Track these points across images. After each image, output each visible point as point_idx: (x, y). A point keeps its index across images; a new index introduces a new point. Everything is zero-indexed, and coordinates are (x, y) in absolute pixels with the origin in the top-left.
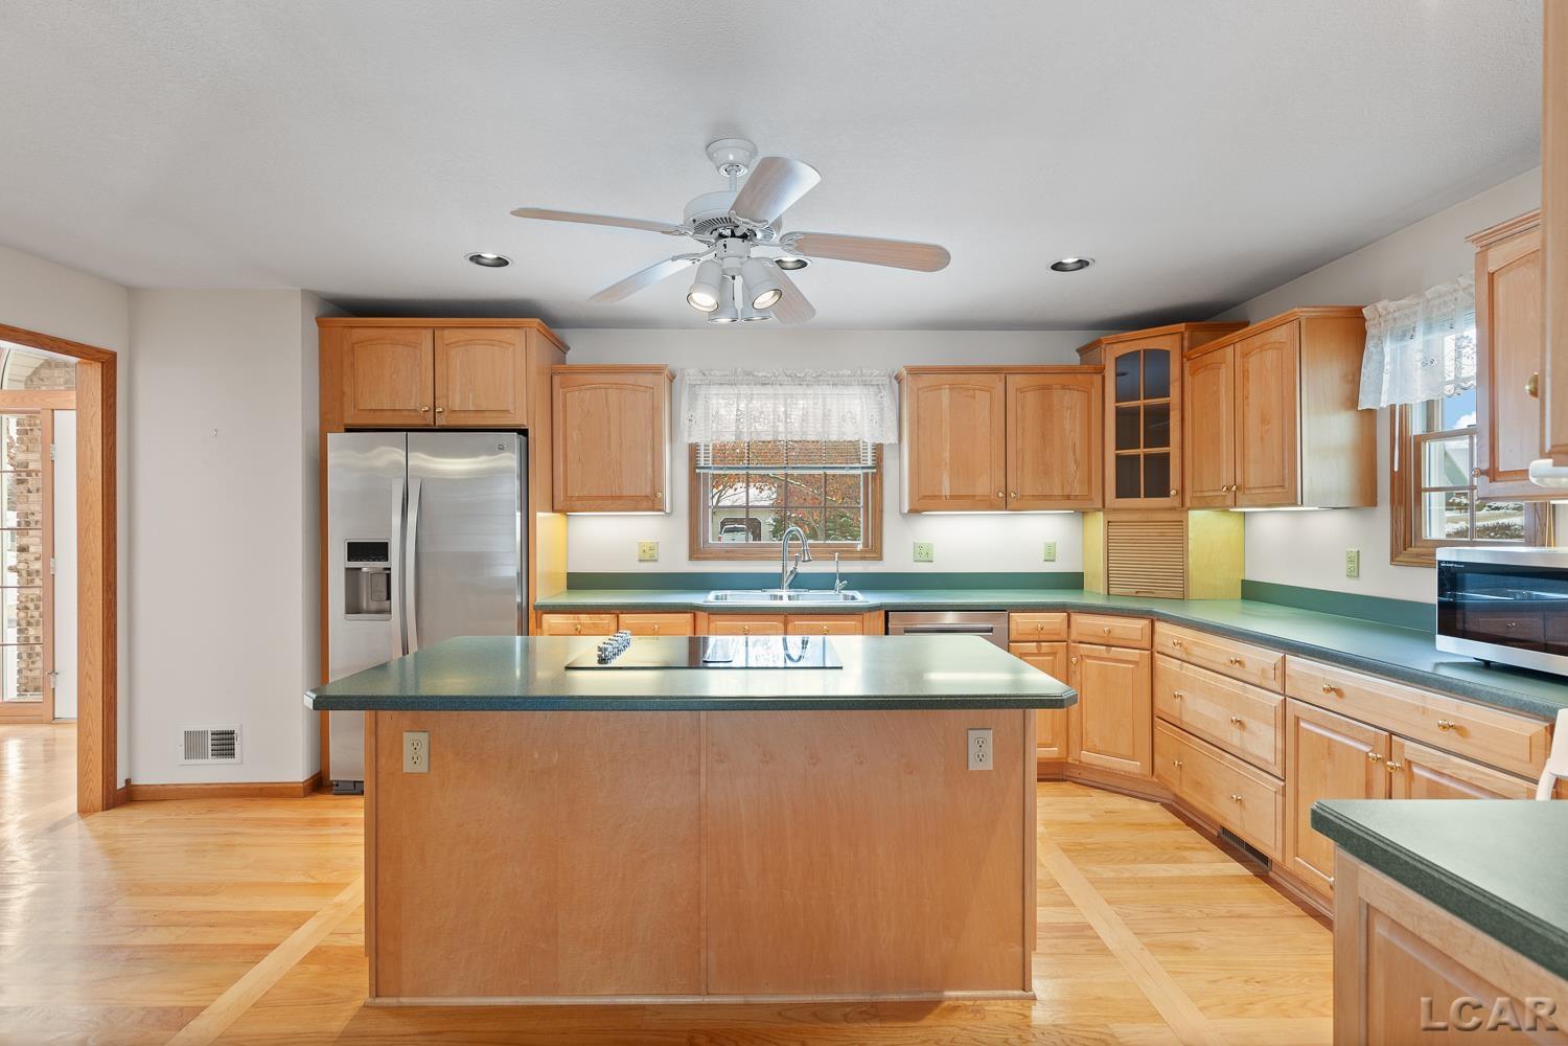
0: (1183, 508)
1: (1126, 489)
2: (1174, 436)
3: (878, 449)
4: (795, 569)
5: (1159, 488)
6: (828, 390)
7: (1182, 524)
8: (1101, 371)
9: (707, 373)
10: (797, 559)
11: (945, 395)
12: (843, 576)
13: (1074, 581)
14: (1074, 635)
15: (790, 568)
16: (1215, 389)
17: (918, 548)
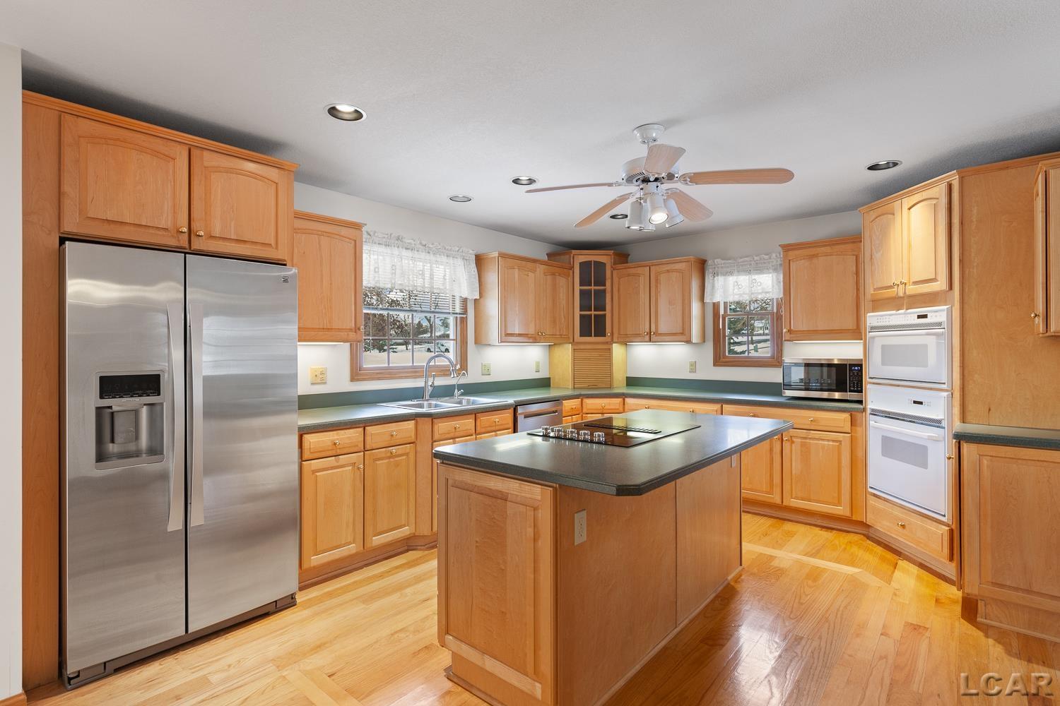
0: (612, 342)
1: (585, 332)
2: (608, 307)
3: (465, 301)
4: (433, 383)
5: (601, 332)
6: (444, 259)
7: (610, 350)
8: (572, 268)
9: (372, 233)
10: (434, 376)
11: (516, 271)
12: (460, 387)
13: (545, 383)
14: (584, 411)
15: (430, 383)
16: (637, 285)
17: (483, 366)
